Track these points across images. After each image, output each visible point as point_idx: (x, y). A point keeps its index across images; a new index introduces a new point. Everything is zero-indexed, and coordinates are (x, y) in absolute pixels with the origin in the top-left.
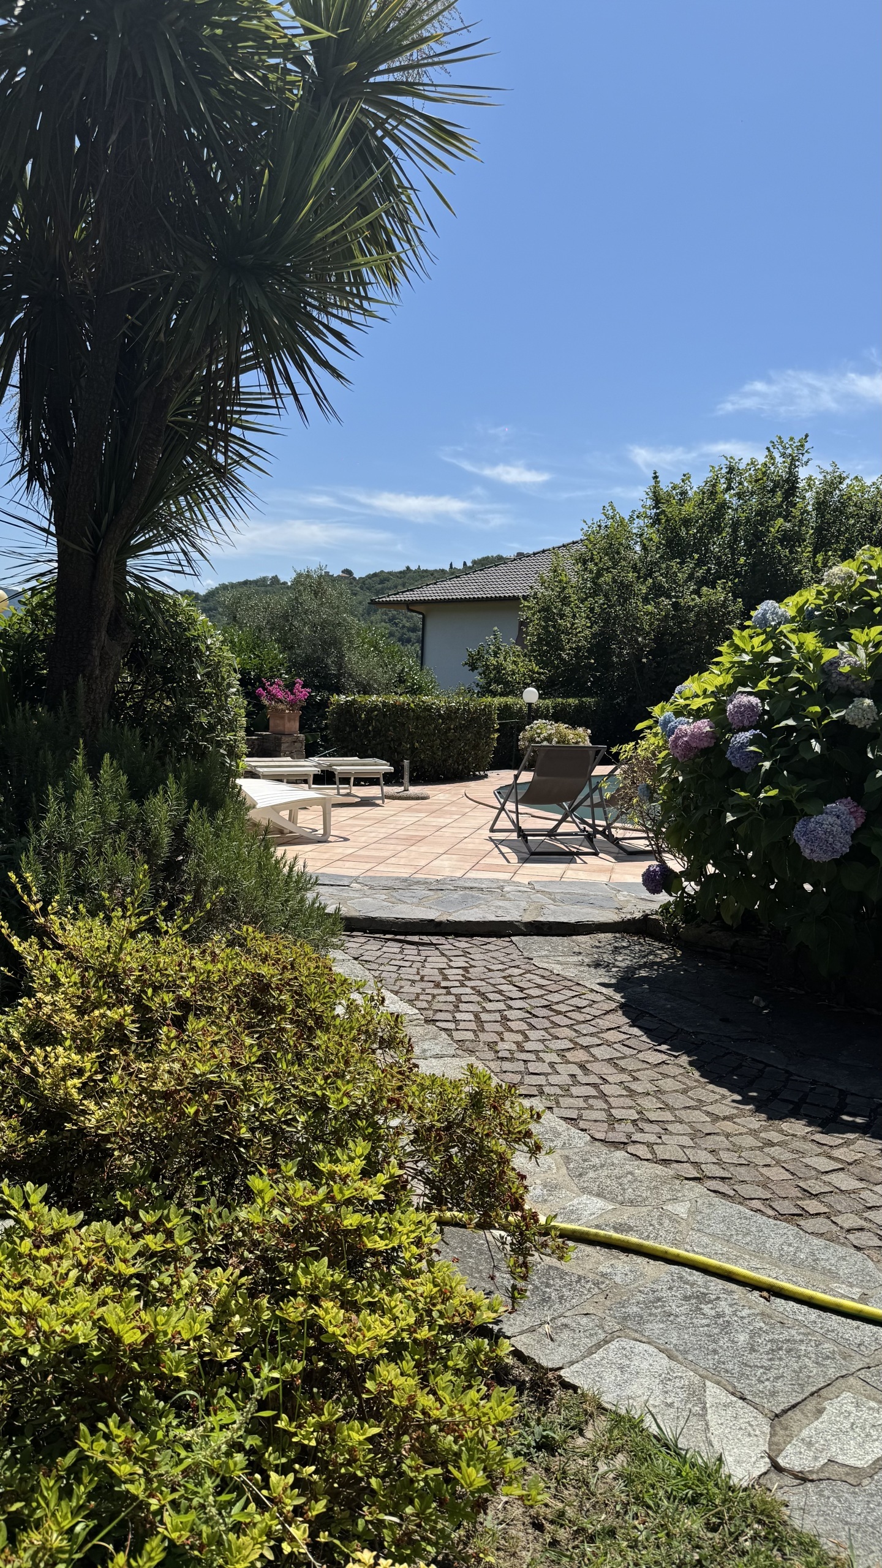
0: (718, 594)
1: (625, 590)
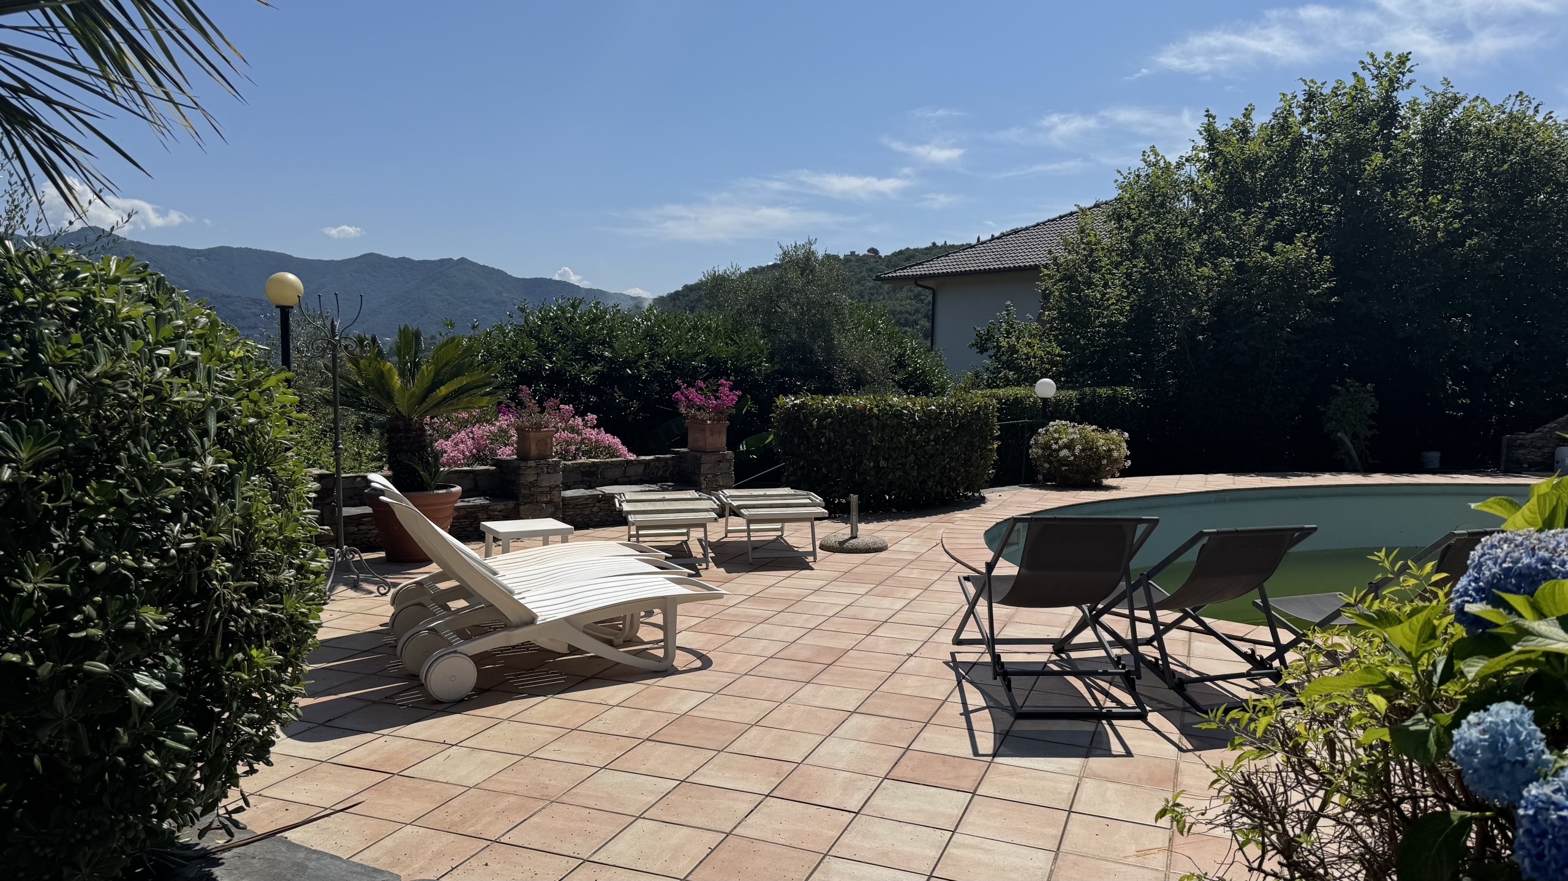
0: (1298, 251)
1: (1171, 249)
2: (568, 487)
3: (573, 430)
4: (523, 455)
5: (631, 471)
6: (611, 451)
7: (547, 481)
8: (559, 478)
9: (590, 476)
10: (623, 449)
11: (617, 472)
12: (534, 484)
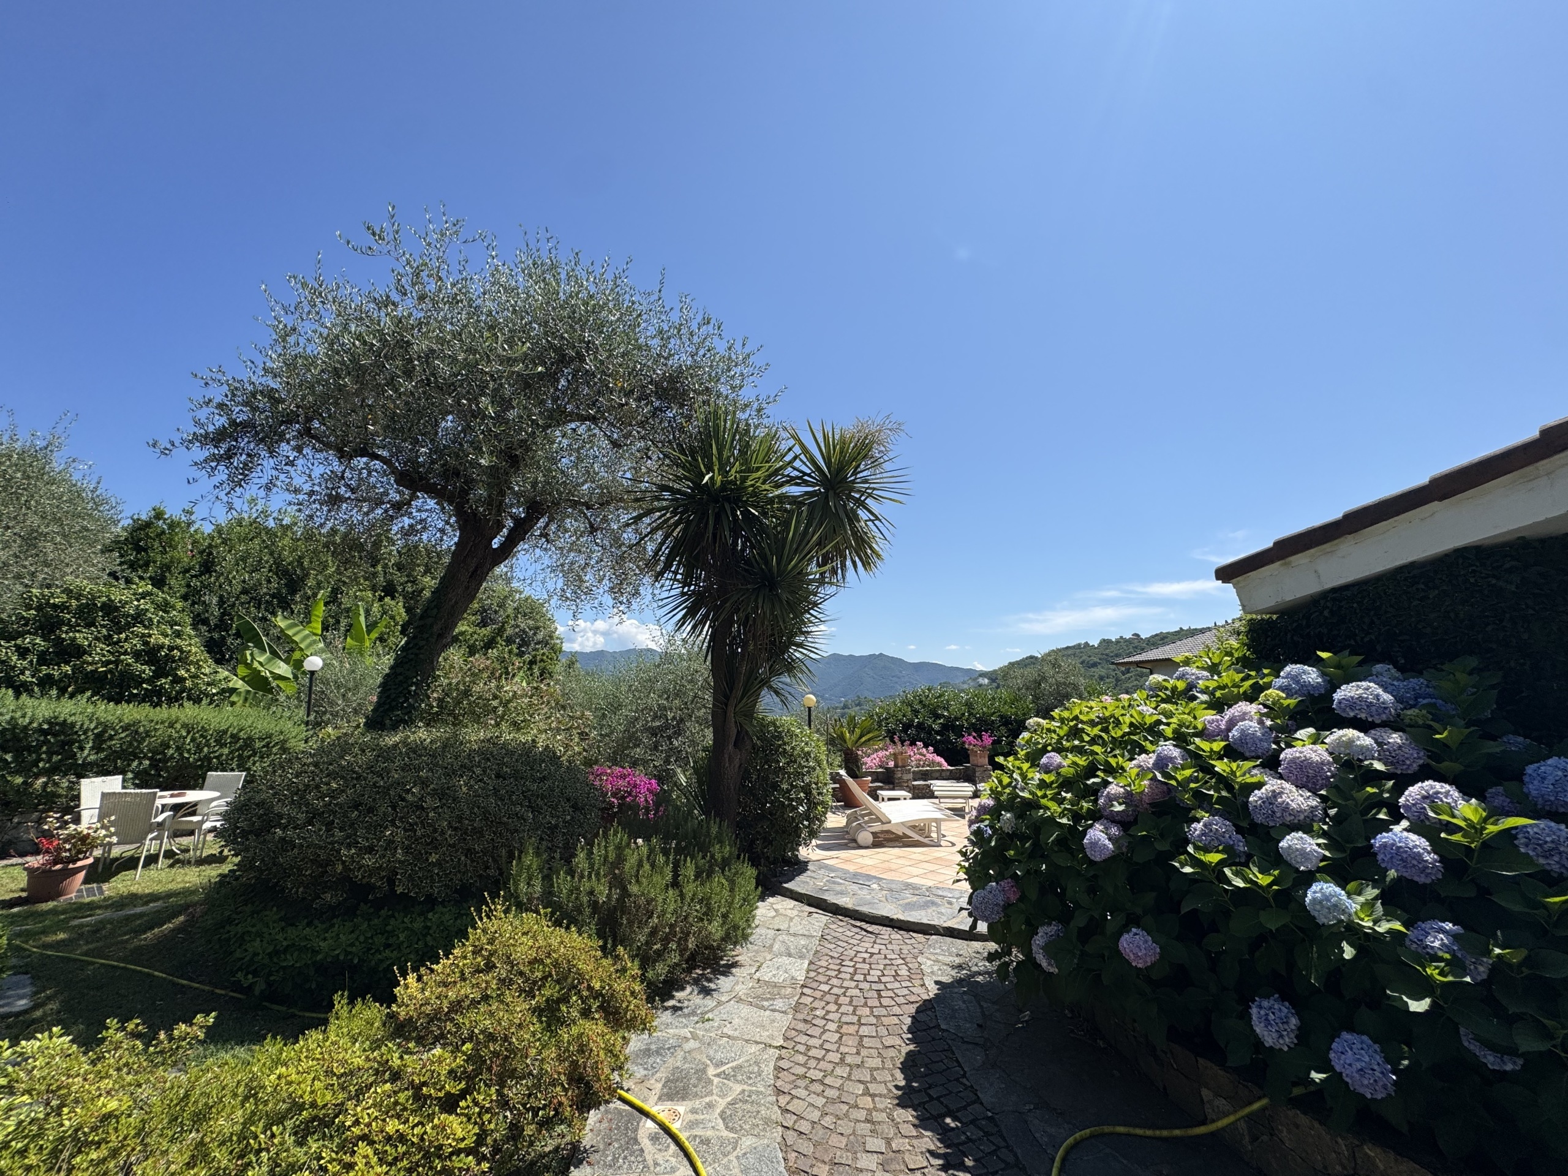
2: (915, 780)
3: (921, 754)
4: (896, 766)
5: (944, 774)
6: (939, 764)
7: (906, 777)
8: (911, 776)
9: (926, 776)
10: (945, 764)
11: (938, 775)
12: (900, 778)
